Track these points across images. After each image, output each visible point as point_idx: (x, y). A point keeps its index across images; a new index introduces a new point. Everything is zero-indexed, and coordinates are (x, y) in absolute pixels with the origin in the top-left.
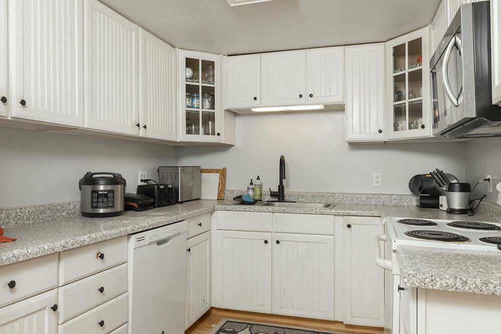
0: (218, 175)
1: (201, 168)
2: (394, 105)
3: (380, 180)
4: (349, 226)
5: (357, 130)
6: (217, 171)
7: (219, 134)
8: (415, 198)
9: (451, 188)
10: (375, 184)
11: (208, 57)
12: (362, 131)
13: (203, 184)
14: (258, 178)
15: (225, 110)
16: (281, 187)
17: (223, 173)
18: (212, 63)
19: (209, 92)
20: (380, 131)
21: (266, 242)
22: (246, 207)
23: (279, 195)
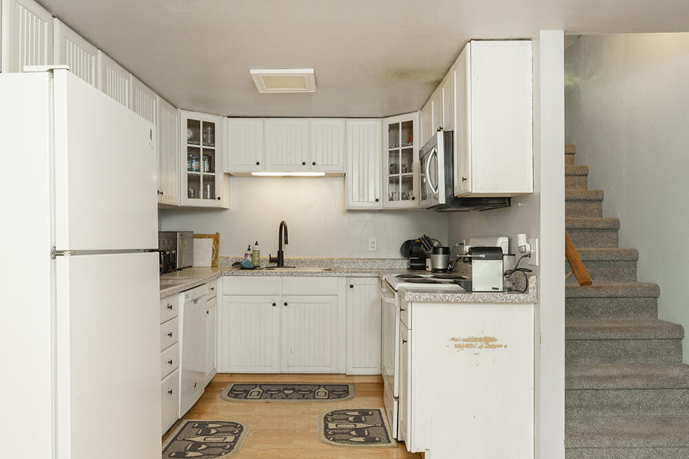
0: (212, 240)
1: (194, 233)
2: (390, 177)
3: (375, 245)
4: (352, 286)
5: (356, 198)
6: (209, 236)
7: (219, 198)
8: (406, 261)
9: (436, 251)
10: (370, 249)
11: (209, 118)
12: (361, 200)
13: (195, 250)
14: (257, 244)
15: (225, 173)
16: (280, 253)
17: (216, 238)
18: (212, 125)
19: (210, 157)
20: (377, 200)
21: (274, 305)
22: (245, 271)
23: (279, 261)
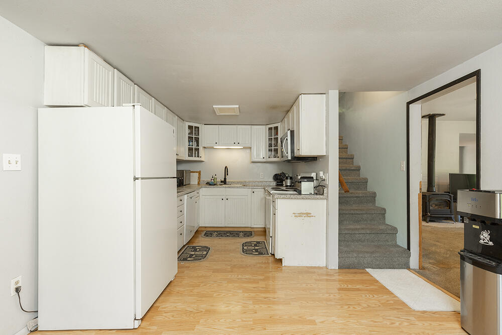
1: (191, 171)
2: (269, 149)
3: (263, 176)
4: (253, 192)
5: (255, 157)
6: (197, 172)
7: (201, 157)
8: (275, 182)
9: (287, 178)
10: (261, 177)
11: (197, 125)
12: (257, 158)
13: (191, 178)
14: (216, 175)
15: (203, 147)
16: (225, 179)
17: (199, 173)
18: (198, 128)
19: (197, 140)
20: (264, 158)
21: (223, 199)
22: (211, 186)
23: (224, 182)
